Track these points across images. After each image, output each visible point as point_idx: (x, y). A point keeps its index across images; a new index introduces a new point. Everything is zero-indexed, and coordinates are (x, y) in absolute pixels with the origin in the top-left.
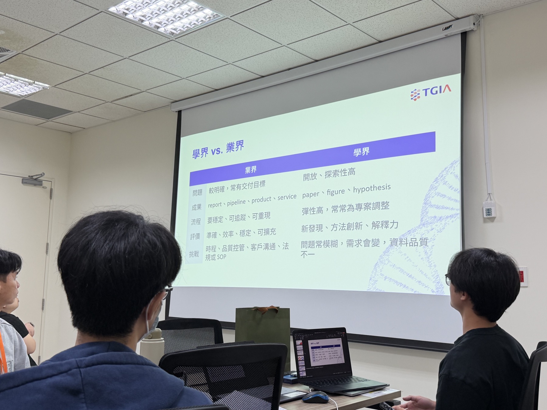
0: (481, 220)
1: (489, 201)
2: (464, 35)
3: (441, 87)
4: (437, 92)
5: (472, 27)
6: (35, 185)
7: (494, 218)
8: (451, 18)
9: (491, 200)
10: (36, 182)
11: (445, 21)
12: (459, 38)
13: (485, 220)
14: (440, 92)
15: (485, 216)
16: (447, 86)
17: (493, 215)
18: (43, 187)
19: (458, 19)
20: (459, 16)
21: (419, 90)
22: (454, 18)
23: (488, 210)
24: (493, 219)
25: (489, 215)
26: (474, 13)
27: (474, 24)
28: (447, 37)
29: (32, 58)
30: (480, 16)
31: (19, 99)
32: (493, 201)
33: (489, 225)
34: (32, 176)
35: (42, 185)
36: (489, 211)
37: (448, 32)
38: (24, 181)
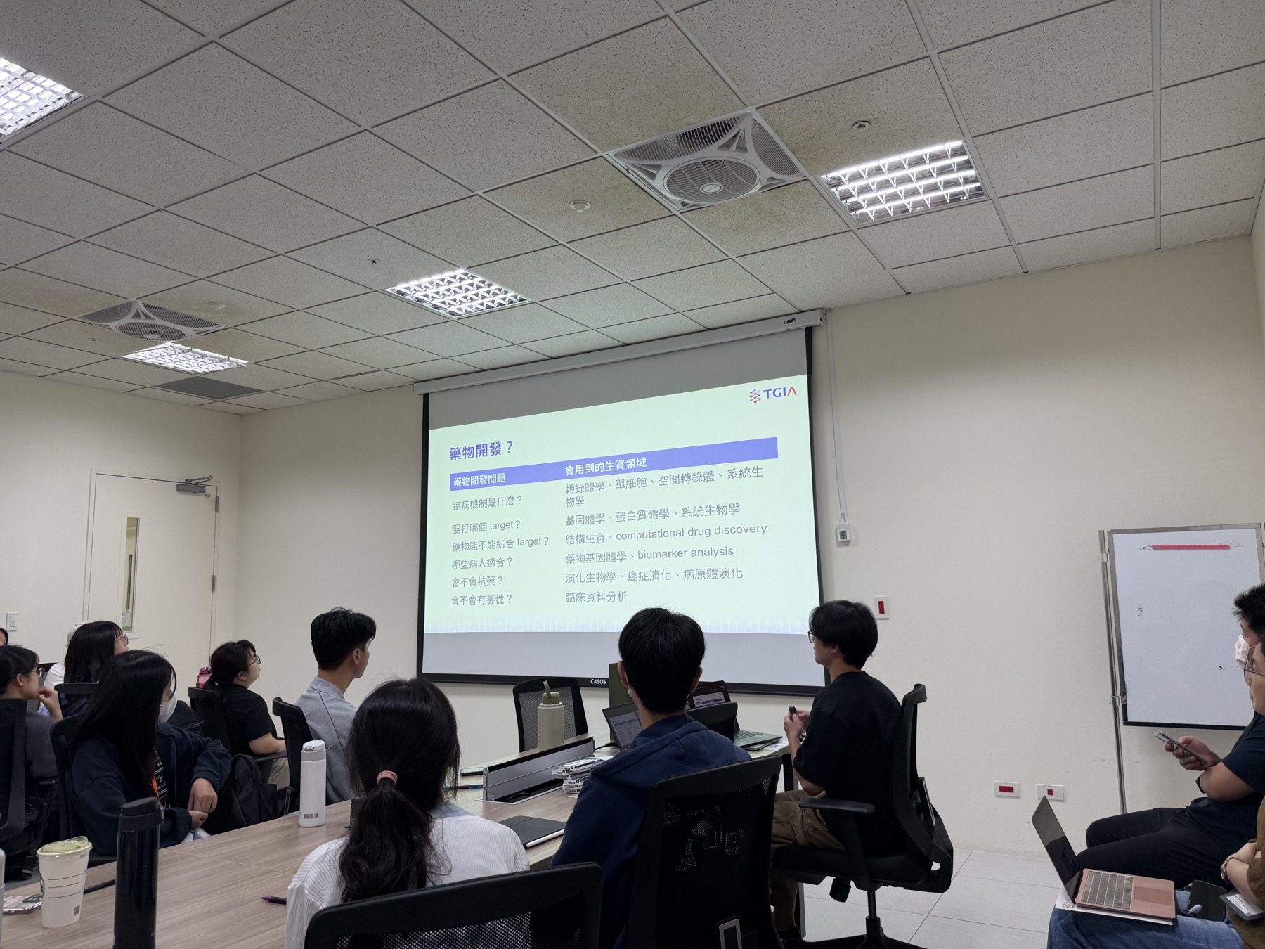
0: (834, 543)
1: (843, 522)
2: (809, 331)
3: (784, 389)
4: (780, 394)
5: (819, 322)
6: (195, 492)
7: (849, 541)
8: (794, 310)
9: (845, 521)
10: (196, 488)
11: (787, 313)
12: (803, 334)
13: (840, 544)
14: (785, 395)
15: (839, 539)
16: (792, 388)
17: (848, 539)
18: (206, 495)
19: (802, 312)
20: (804, 310)
21: (759, 391)
22: (797, 311)
23: (843, 532)
24: (847, 543)
25: (844, 538)
26: (821, 306)
27: (821, 319)
28: (789, 331)
29: (244, 333)
30: (827, 310)
31: (192, 376)
32: (847, 523)
33: (844, 549)
34: (191, 481)
35: (204, 492)
36: (843, 534)
37: (790, 326)
38: (181, 488)
